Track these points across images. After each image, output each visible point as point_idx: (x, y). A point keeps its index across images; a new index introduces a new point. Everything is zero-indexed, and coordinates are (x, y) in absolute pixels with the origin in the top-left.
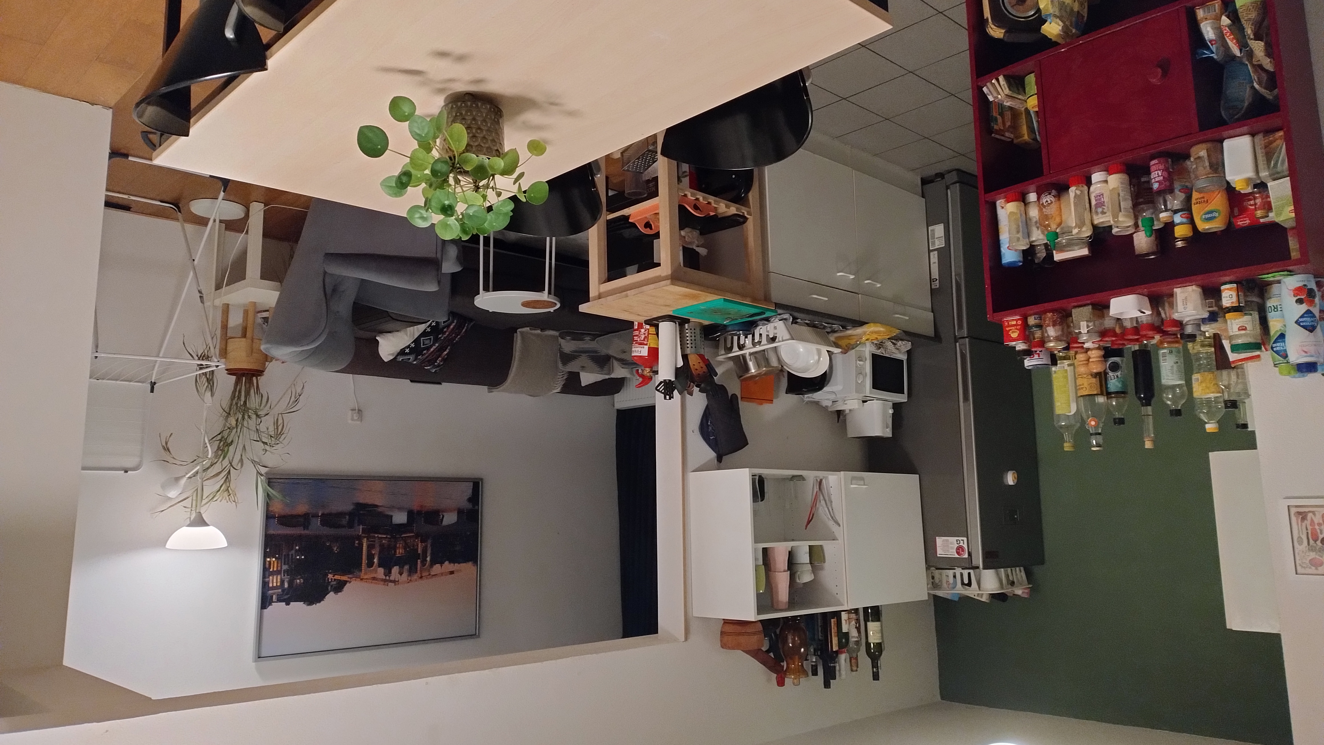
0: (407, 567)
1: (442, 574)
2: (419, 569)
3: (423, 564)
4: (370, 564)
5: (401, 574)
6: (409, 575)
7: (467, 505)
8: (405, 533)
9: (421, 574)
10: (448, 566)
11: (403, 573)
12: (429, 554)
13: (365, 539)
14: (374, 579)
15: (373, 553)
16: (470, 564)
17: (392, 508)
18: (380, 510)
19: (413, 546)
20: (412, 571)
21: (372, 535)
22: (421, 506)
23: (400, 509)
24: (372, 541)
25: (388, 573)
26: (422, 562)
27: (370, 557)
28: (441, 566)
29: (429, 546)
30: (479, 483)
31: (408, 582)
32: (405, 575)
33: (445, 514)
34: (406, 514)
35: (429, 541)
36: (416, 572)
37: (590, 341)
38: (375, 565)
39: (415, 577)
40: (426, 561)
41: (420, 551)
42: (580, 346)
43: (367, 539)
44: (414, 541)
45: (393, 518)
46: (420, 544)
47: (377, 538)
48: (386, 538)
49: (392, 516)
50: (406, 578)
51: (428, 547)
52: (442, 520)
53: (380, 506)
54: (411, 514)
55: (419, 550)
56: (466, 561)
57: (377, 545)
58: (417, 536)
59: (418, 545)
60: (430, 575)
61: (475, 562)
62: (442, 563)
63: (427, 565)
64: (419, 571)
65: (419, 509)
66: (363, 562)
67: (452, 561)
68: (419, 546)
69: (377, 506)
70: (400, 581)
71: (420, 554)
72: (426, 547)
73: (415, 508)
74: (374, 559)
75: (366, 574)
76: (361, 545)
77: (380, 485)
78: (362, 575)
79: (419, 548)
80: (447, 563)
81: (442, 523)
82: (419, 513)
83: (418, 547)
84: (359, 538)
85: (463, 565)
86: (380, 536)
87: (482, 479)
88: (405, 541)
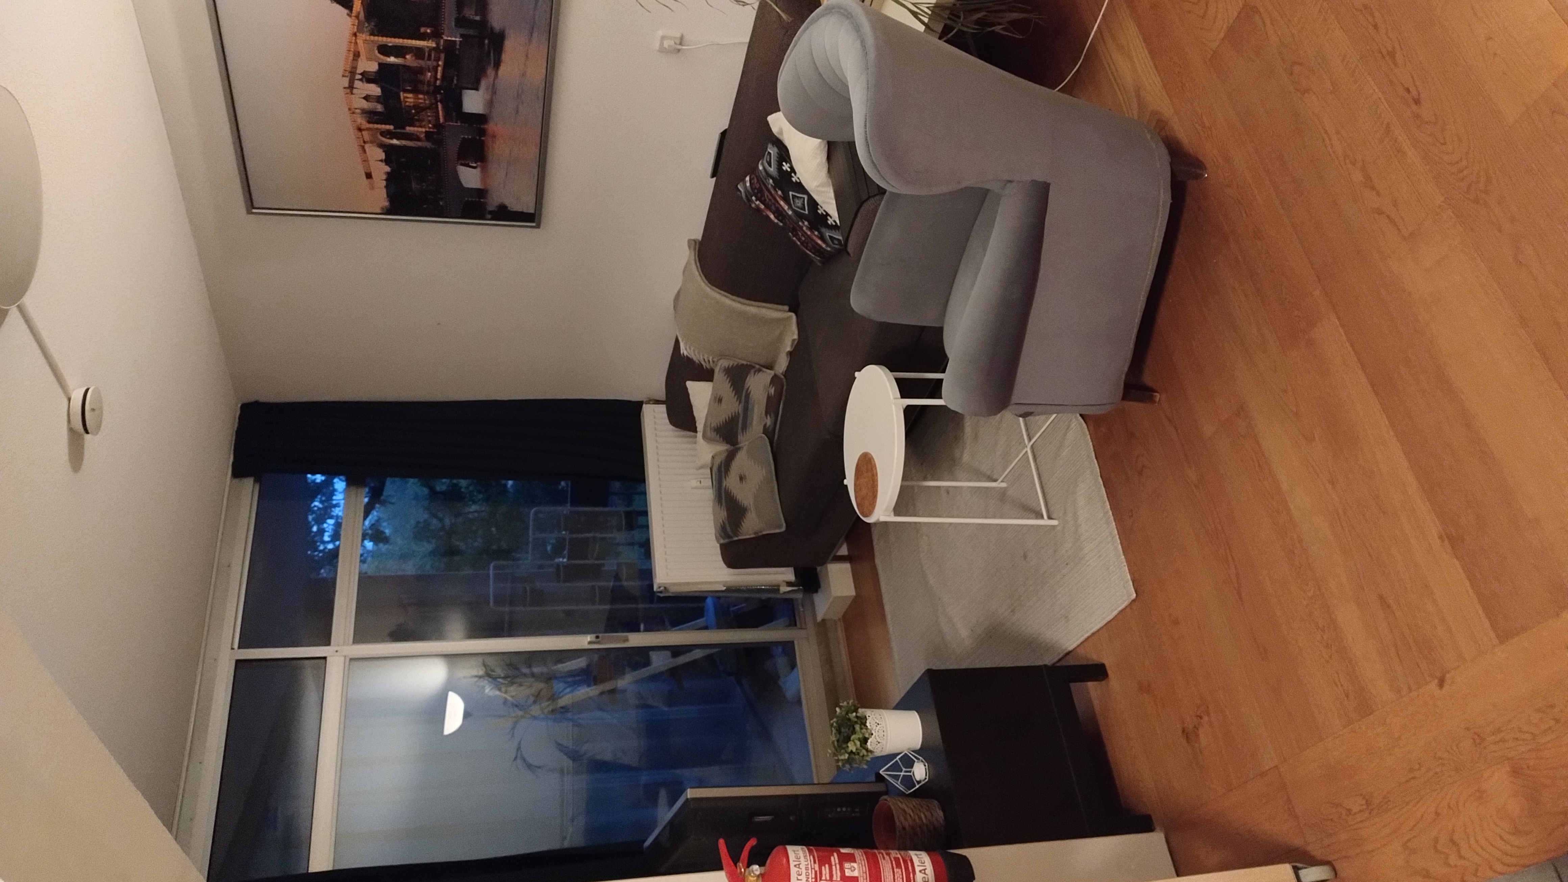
0: (379, 108)
1: (365, 161)
2: (376, 126)
3: (384, 133)
4: (384, 50)
5: (367, 98)
6: (364, 112)
7: (493, 203)
8: (444, 108)
9: (367, 129)
10: (381, 170)
11: (367, 101)
12: (404, 143)
13: (434, 45)
14: (357, 55)
15: (408, 57)
16: (386, 204)
17: (493, 90)
18: (490, 72)
19: (419, 120)
20: (371, 116)
21: (443, 56)
22: (494, 136)
23: (490, 104)
24: (430, 56)
25: (367, 78)
26: (389, 132)
27: (399, 51)
28: (381, 161)
29: (419, 144)
30: (533, 222)
31: (350, 109)
32: (365, 105)
33: (479, 169)
34: (481, 112)
35: (428, 145)
36: (369, 122)
37: (763, 424)
38: (382, 57)
39: (361, 121)
40: (391, 138)
41: (409, 129)
42: (756, 406)
43: (434, 48)
44: (430, 122)
45: (473, 91)
46: (424, 130)
47: (435, 63)
48: (436, 79)
49: (477, 89)
50: (359, 106)
51: (416, 142)
52: (468, 166)
53: (496, 74)
54: (480, 120)
55: (412, 129)
56: (391, 197)
57: (422, 63)
58: (437, 125)
59: (421, 127)
60: (364, 142)
61: (389, 211)
62: (387, 161)
63: (383, 139)
64: (371, 126)
65: (490, 132)
66: (389, 39)
67: (390, 179)
68: (420, 129)
69: (497, 65)
70: (353, 96)
71: (404, 129)
72: (418, 139)
73: (491, 127)
74: (396, 57)
75: (365, 41)
76: (423, 37)
77: (537, 74)
78: (363, 37)
79: (416, 129)
80: (388, 169)
81: (462, 165)
82: (483, 132)
83: (417, 127)
84: (436, 35)
85: (383, 193)
86: (440, 69)
87: (538, 226)
88: (429, 108)
